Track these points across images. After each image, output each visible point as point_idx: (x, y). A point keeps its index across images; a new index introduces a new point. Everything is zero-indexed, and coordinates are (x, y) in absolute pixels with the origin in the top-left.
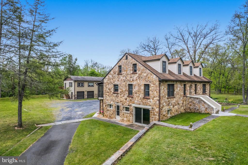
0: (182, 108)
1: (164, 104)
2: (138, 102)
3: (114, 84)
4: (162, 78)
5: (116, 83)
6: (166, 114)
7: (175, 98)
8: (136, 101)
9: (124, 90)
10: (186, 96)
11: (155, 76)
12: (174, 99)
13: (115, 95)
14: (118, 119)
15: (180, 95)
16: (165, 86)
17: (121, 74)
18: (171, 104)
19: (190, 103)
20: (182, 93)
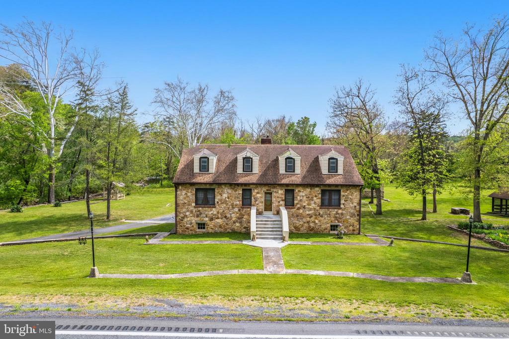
1: (187, 213)
6: (193, 227)
10: (251, 208)
15: (230, 204)
16: (190, 191)
18: (205, 216)
20: (238, 203)
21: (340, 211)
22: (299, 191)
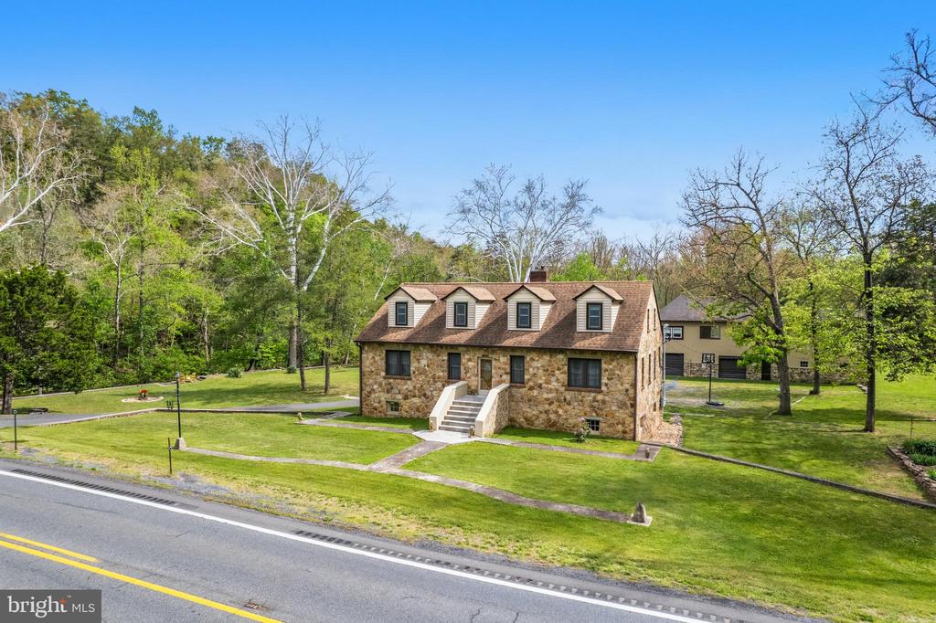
1: (376, 386)
6: (382, 406)
7: (410, 380)
15: (430, 376)
16: (378, 353)
18: (397, 392)
20: (441, 374)
21: (600, 397)
22: (532, 359)
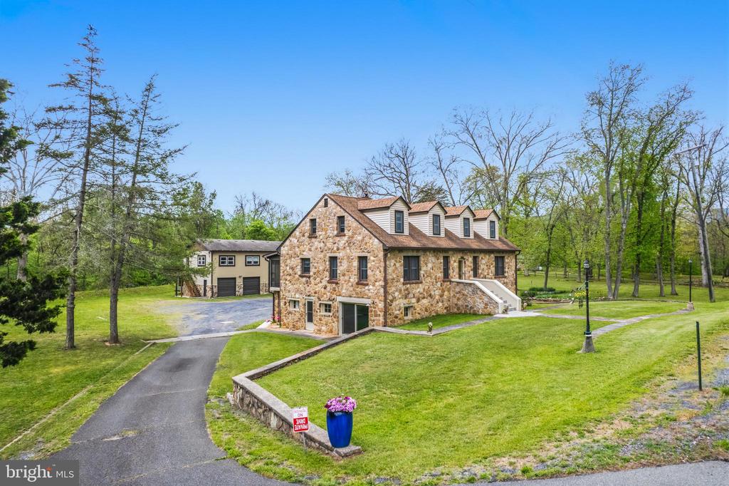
0: (440, 304)
1: (397, 294)
2: (348, 293)
3: (301, 257)
4: (390, 243)
5: (306, 255)
6: (402, 313)
7: (421, 283)
8: (344, 291)
9: (321, 268)
10: (451, 281)
11: (376, 240)
12: (420, 285)
13: (304, 279)
14: (310, 329)
15: (433, 277)
16: (398, 260)
17: (316, 237)
18: (412, 296)
19: (458, 295)
20: (440, 275)
22: (482, 258)
